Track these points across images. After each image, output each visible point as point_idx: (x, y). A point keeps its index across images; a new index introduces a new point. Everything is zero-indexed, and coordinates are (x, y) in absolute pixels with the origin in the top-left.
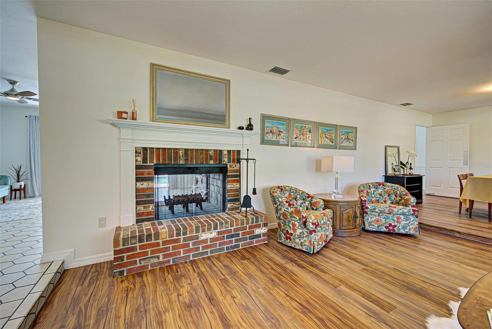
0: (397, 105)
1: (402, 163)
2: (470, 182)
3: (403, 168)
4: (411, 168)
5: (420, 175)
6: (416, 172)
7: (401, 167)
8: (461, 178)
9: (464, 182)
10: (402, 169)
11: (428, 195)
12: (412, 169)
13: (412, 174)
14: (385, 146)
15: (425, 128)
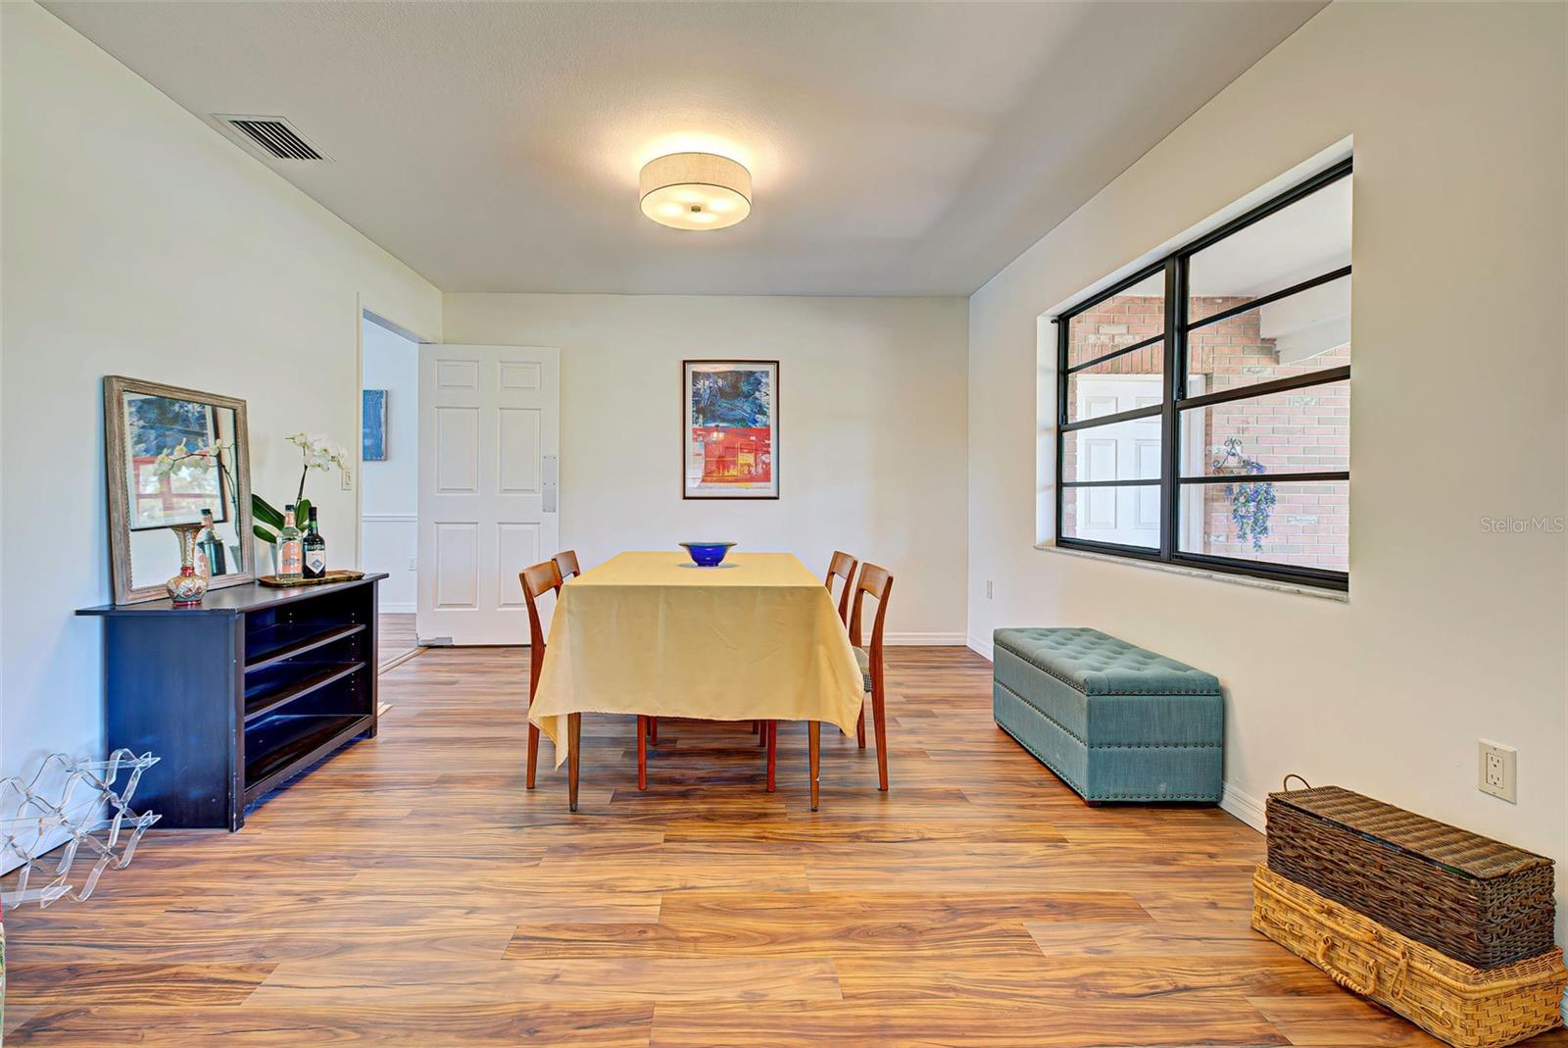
0: (213, 120)
1: (260, 507)
2: (569, 611)
3: (272, 539)
4: (314, 540)
5: (359, 578)
6: (336, 560)
7: (257, 531)
8: (534, 582)
9: (546, 602)
10: (262, 546)
11: (430, 647)
12: (322, 542)
13: (323, 573)
14: (107, 381)
15: (416, 346)
